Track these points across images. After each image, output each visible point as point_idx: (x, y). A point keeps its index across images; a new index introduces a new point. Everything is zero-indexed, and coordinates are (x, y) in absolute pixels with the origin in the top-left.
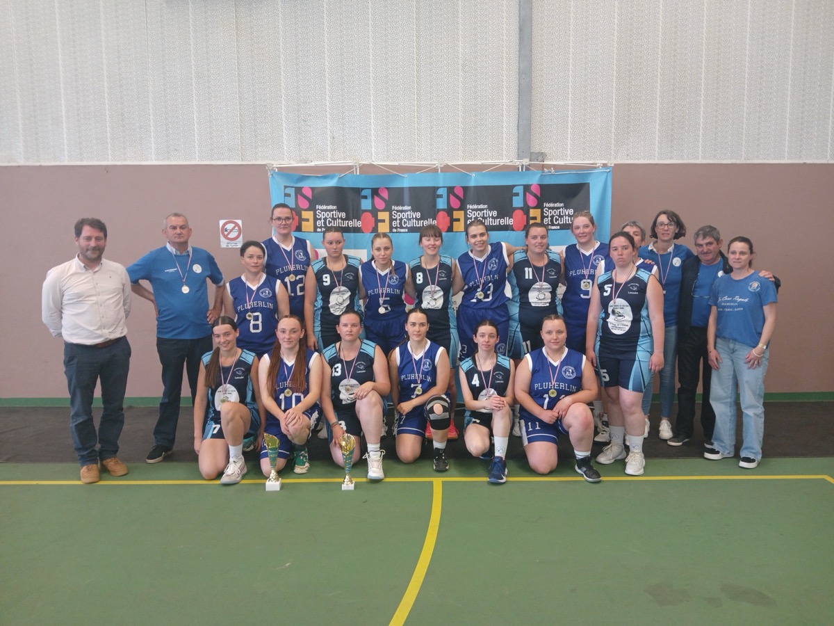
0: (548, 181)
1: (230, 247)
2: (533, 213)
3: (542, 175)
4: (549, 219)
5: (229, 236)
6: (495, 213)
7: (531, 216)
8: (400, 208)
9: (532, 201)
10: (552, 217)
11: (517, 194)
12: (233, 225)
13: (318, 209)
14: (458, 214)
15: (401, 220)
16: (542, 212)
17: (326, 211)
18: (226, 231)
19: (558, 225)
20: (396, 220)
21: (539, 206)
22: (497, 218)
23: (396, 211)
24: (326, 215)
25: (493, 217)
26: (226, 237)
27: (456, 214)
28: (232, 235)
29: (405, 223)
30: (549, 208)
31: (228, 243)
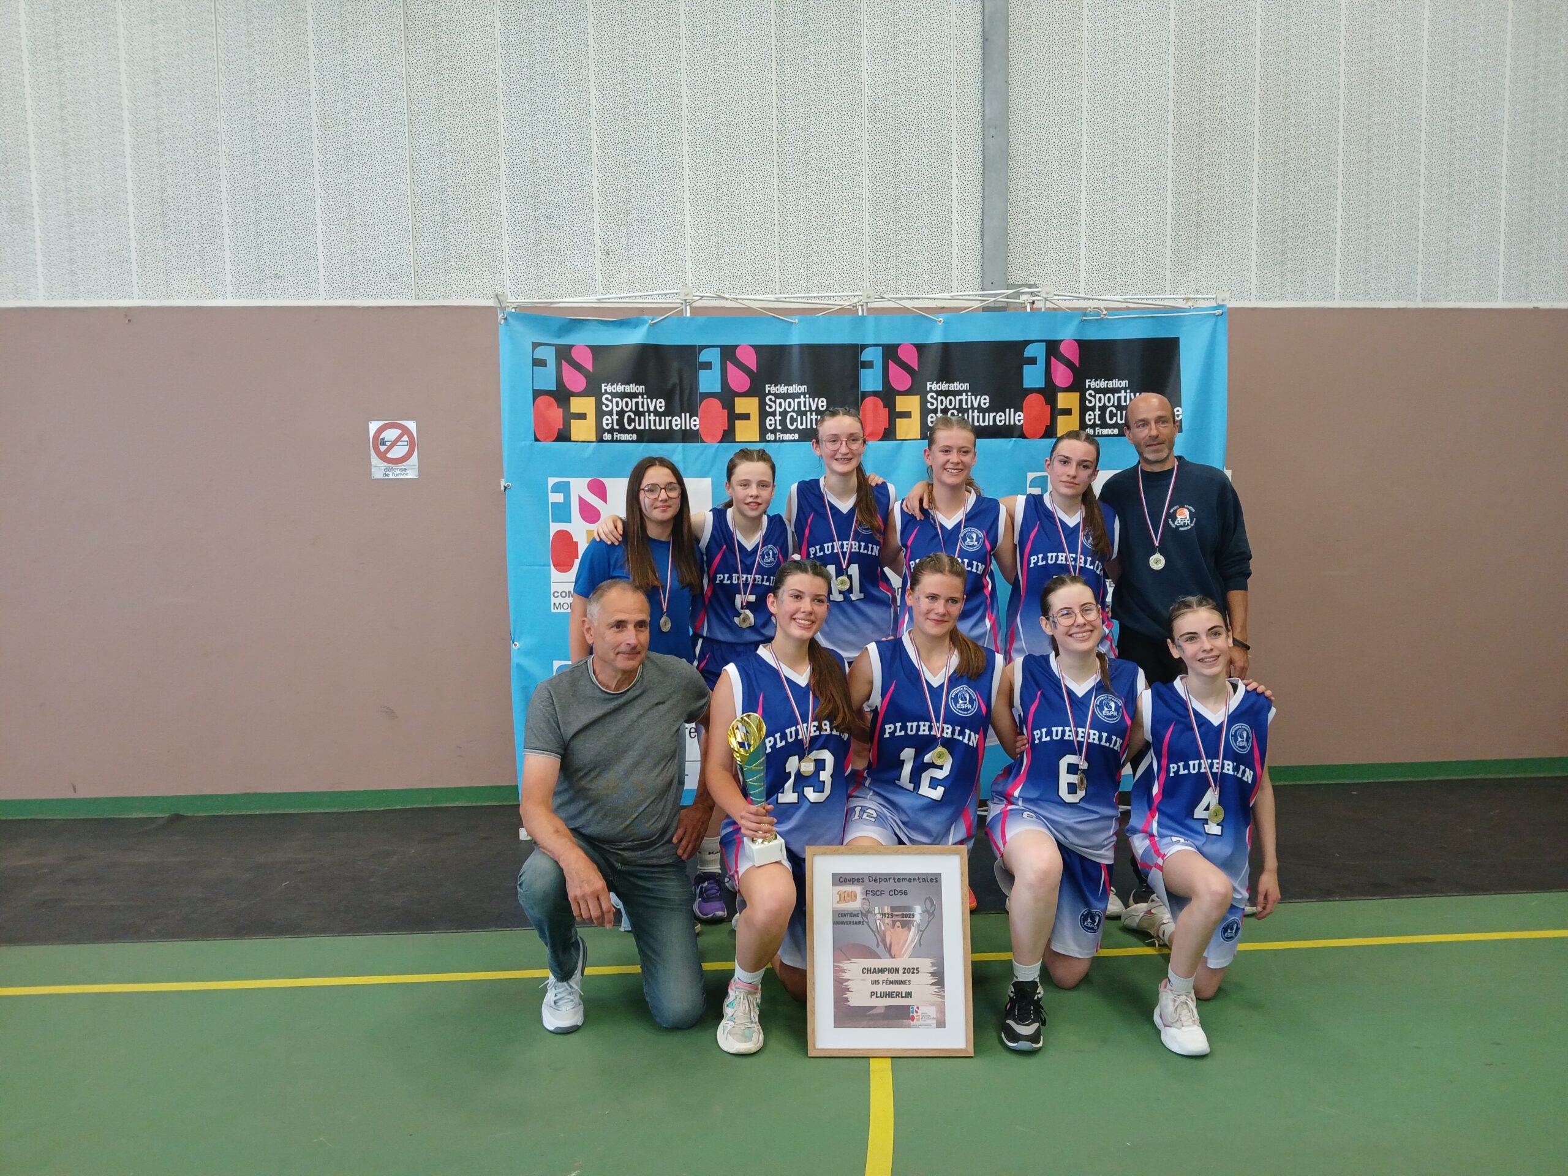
0: (1093, 334)
1: (391, 477)
3: (1082, 321)
4: (1097, 412)
5: (389, 455)
6: (985, 401)
8: (783, 389)
10: (1103, 409)
12: (399, 432)
13: (606, 392)
14: (908, 403)
15: (784, 414)
16: (1083, 399)
17: (623, 395)
18: (383, 443)
20: (773, 414)
21: (1077, 386)
22: (989, 410)
23: (775, 395)
24: (622, 404)
25: (980, 409)
26: (383, 457)
28: (398, 452)
29: (793, 420)
30: (1098, 391)
31: (387, 469)
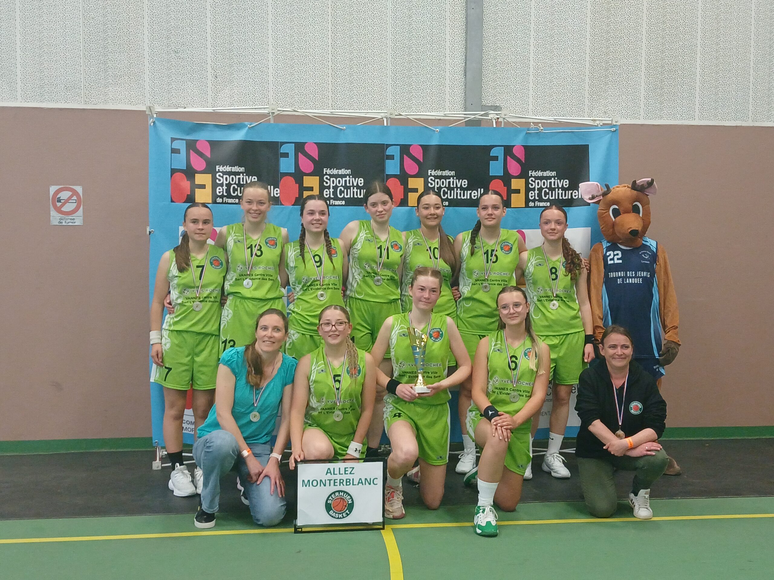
0: (534, 142)
1: (64, 224)
2: (516, 184)
3: (527, 133)
4: (536, 192)
5: (63, 209)
6: (465, 183)
7: (513, 187)
8: (335, 172)
9: (514, 168)
10: (540, 189)
11: (496, 158)
12: (69, 194)
13: (219, 171)
14: (417, 183)
15: (335, 188)
16: (527, 183)
17: (230, 173)
18: (59, 201)
19: (548, 200)
20: (329, 188)
21: (524, 175)
22: (467, 189)
23: (329, 175)
24: (229, 179)
25: (461, 188)
26: (59, 210)
27: (413, 183)
28: (69, 207)
29: (341, 192)
30: (537, 178)
31: (61, 219)
